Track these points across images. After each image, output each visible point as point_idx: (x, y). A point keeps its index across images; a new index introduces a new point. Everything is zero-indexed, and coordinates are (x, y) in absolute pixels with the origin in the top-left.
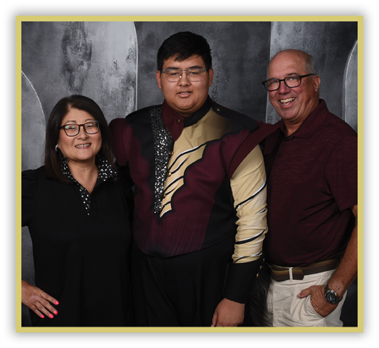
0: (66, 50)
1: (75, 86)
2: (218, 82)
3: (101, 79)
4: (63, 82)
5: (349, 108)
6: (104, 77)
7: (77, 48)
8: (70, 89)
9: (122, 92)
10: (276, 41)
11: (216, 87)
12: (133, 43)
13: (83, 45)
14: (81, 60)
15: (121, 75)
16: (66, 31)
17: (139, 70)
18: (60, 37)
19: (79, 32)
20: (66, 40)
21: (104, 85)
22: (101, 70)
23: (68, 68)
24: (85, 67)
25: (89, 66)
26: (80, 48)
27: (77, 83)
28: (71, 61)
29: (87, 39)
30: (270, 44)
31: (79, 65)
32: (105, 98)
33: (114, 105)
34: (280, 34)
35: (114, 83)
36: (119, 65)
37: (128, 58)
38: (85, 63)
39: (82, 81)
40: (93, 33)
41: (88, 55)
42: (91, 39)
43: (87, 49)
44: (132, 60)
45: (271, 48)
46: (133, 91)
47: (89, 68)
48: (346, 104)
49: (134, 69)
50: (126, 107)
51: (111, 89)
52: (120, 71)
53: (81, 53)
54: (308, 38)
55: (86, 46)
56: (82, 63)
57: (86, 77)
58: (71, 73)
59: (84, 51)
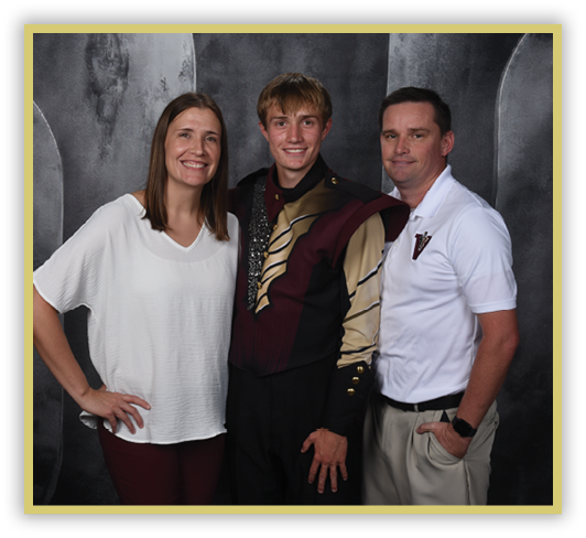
0: (91, 64)
1: (105, 115)
3: (142, 105)
4: (87, 109)
5: (504, 147)
6: (147, 103)
7: (107, 61)
8: (98, 120)
10: (397, 49)
12: (189, 53)
13: (116, 56)
14: (113, 77)
16: (92, 36)
18: (83, 44)
19: (110, 37)
20: (91, 49)
21: (147, 113)
22: (143, 91)
23: (94, 90)
24: (119, 88)
25: (125, 85)
26: (112, 61)
27: (107, 111)
28: (99, 78)
29: (121, 47)
30: (388, 54)
31: (111, 85)
34: (402, 40)
36: (169, 84)
37: (182, 74)
38: (120, 82)
39: (116, 108)
40: (131, 39)
41: (124, 70)
42: (128, 47)
43: (121, 63)
44: (187, 78)
45: (390, 60)
47: (125, 89)
48: (500, 141)
52: (170, 93)
53: (113, 68)
54: (444, 45)
55: (121, 59)
56: (115, 82)
57: (121, 102)
58: (99, 96)
59: (118, 65)
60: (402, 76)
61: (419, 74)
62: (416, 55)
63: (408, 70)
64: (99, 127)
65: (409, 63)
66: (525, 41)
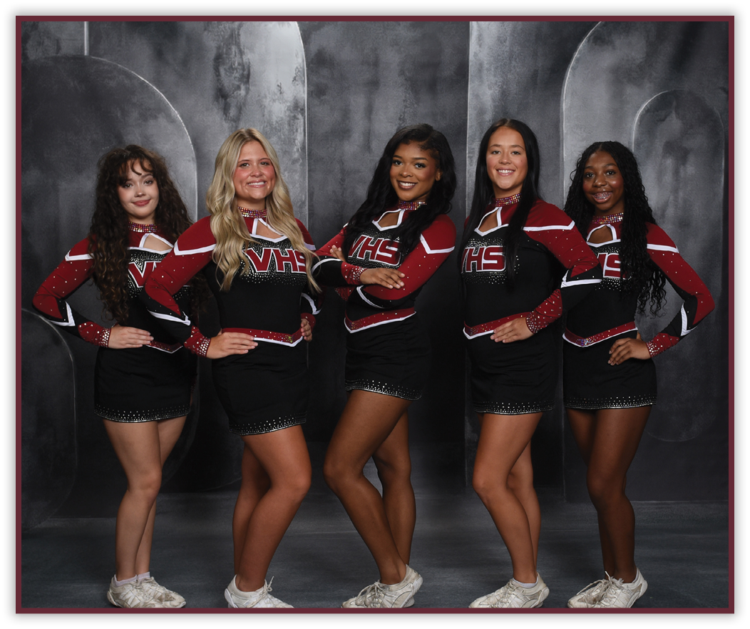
0: (219, 72)
1: (231, 115)
2: (406, 107)
3: (262, 107)
4: (216, 111)
5: (569, 136)
6: (266, 104)
7: (232, 69)
8: (225, 120)
9: (289, 122)
10: (476, 55)
11: (404, 113)
12: (300, 60)
13: (239, 64)
14: (237, 83)
15: (286, 101)
16: (219, 48)
17: (308, 94)
18: (212, 55)
19: (234, 48)
20: (219, 59)
21: (266, 113)
22: (262, 95)
23: (222, 95)
24: (243, 92)
25: (248, 90)
26: (236, 69)
27: (233, 112)
28: (225, 85)
29: (244, 57)
30: (468, 59)
31: (235, 90)
32: (268, 129)
33: (280, 137)
34: (480, 46)
35: (279, 110)
36: (284, 88)
37: (295, 79)
38: (243, 87)
39: (240, 109)
40: (252, 50)
41: (246, 77)
42: (249, 57)
43: (244, 70)
44: (299, 83)
45: (470, 64)
46: (302, 120)
47: (247, 93)
48: (565, 131)
49: (302, 92)
50: (294, 140)
51: (274, 119)
52: (285, 96)
53: (237, 75)
54: (515, 50)
55: (243, 66)
56: (239, 88)
57: (244, 104)
58: (226, 100)
59: (241, 72)
60: (481, 77)
61: (495, 76)
62: (492, 59)
63: (485, 72)
64: (226, 125)
65: (486, 66)
66: (584, 46)
